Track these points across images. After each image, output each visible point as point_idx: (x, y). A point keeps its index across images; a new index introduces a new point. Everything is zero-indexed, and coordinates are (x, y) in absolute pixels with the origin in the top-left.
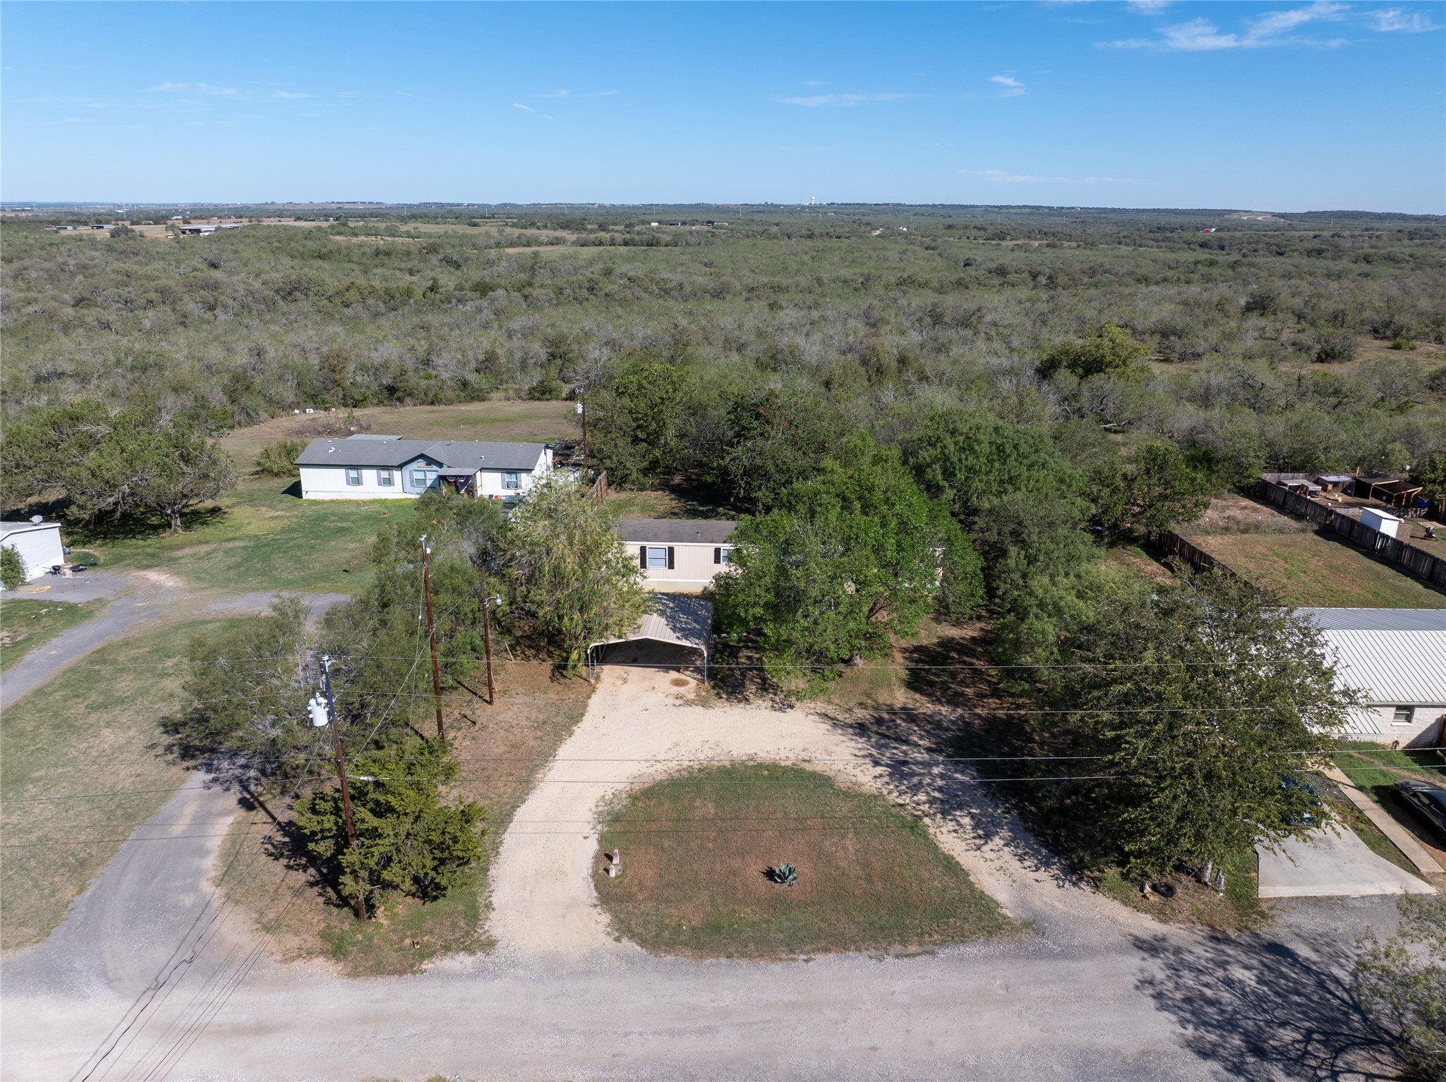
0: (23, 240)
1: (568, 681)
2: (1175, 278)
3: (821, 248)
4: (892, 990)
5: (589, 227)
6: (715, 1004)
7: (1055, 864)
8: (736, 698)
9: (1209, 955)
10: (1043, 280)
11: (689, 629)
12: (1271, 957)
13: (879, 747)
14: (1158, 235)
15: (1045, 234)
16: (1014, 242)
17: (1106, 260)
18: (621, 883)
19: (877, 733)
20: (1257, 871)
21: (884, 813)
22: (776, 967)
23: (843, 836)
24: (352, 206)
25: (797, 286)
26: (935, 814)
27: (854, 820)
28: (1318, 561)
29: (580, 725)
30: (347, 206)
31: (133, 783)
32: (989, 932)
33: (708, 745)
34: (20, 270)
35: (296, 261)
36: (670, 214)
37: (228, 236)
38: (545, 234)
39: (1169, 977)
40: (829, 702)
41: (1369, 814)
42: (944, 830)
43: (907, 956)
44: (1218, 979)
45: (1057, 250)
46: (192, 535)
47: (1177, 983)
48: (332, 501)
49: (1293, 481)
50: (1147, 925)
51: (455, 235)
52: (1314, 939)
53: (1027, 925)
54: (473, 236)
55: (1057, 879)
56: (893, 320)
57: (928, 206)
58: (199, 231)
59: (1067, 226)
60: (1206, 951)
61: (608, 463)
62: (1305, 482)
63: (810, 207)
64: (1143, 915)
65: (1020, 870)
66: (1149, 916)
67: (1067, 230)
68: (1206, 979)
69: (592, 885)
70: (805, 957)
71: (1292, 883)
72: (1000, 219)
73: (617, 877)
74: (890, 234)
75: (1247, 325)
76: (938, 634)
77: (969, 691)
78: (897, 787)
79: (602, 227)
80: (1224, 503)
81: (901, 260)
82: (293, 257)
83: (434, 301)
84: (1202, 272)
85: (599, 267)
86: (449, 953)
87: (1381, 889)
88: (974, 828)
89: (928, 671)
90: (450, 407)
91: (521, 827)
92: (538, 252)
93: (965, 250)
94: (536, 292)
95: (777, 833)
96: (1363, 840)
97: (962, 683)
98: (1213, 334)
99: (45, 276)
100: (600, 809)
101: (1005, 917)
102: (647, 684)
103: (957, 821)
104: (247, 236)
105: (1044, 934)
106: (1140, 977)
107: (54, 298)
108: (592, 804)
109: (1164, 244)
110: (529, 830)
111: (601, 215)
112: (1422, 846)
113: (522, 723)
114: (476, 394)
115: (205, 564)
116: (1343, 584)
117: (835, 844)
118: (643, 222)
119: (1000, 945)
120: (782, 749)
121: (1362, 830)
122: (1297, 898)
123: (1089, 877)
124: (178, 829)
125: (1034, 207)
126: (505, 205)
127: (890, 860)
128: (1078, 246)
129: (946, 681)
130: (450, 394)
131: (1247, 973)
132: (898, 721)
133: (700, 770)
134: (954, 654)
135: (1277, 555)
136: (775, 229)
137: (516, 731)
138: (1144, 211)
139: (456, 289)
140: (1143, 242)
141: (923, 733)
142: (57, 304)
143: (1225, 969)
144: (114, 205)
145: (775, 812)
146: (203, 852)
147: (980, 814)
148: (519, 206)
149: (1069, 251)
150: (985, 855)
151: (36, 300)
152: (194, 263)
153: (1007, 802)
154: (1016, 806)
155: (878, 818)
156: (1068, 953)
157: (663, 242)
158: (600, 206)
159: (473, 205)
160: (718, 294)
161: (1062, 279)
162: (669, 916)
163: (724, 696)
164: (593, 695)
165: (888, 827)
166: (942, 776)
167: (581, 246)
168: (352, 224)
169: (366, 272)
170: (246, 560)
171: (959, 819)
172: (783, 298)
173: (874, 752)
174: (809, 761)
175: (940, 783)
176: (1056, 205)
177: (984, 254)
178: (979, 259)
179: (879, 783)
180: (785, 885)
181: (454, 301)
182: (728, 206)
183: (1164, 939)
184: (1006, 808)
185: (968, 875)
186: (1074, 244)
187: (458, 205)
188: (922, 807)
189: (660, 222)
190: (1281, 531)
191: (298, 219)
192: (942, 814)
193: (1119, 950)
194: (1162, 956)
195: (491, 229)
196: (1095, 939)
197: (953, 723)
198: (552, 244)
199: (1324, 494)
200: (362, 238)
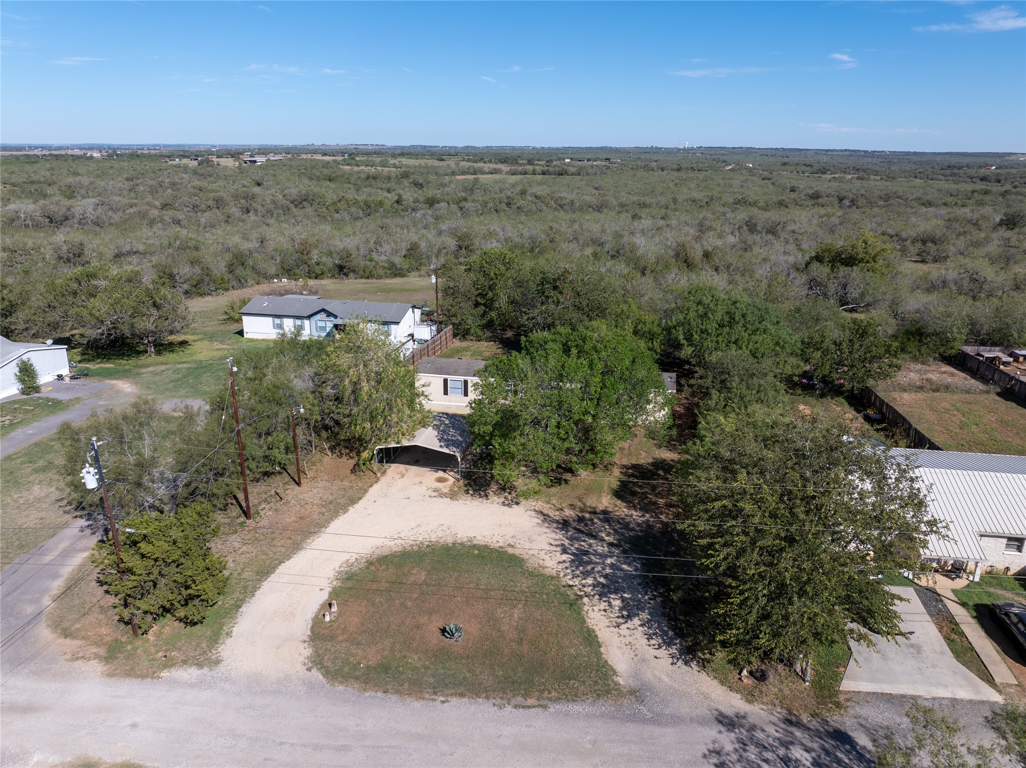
0: (143, 167)
1: (362, 473)
2: (954, 203)
3: (684, 177)
4: (500, 734)
5: (521, 162)
6: (358, 728)
7: (676, 644)
8: (480, 494)
9: (777, 735)
10: (847, 202)
11: (453, 440)
12: (833, 743)
13: (571, 539)
14: (948, 172)
15: (858, 170)
16: (833, 176)
17: (901, 189)
18: (331, 626)
19: (575, 528)
20: (846, 667)
21: (554, 591)
22: (417, 704)
23: (515, 606)
24: (364, 147)
25: (657, 204)
26: (593, 596)
27: (529, 594)
28: (992, 417)
29: (355, 506)
30: (361, 147)
31: (36, 524)
32: (598, 695)
33: (442, 528)
34: (134, 185)
35: (313, 182)
36: (579, 154)
37: (273, 165)
38: (487, 167)
39: (736, 750)
40: (548, 503)
41: (965, 628)
42: (596, 608)
43: (524, 707)
44: (778, 755)
45: (864, 182)
46: (160, 359)
47: (741, 756)
48: (263, 340)
49: (989, 353)
50: (734, 703)
51: (426, 166)
52: (875, 730)
53: (633, 692)
54: (437, 167)
55: (673, 657)
56: (719, 228)
57: (772, 149)
58: (255, 162)
59: (876, 164)
60: (777, 731)
61: (454, 320)
62: (1000, 355)
63: (684, 149)
64: (734, 694)
65: (645, 646)
66: (739, 696)
67: (876, 168)
68: (769, 755)
69: (310, 626)
70: (443, 699)
71: (873, 680)
72: (825, 159)
73: (331, 621)
74: (739, 168)
75: (994, 236)
76: (655, 456)
77: (661, 501)
78: (573, 571)
79: (530, 162)
80: (928, 368)
81: (742, 186)
82: (311, 179)
83: (397, 210)
84: (977, 199)
85: (518, 189)
86: (185, 666)
87: (952, 692)
88: (621, 609)
89: (635, 484)
90: (380, 281)
91: (279, 577)
92: (478, 178)
93: (792, 180)
94: (467, 205)
95: (464, 599)
96: (951, 649)
97: (657, 495)
98: (961, 242)
99: (148, 190)
100: (342, 569)
101: (616, 684)
102: (418, 479)
103: (610, 602)
104: (285, 165)
105: (643, 701)
106: (711, 747)
107: (148, 204)
108: (336, 565)
109: (951, 178)
110: (283, 581)
111: (532, 154)
112: (1003, 659)
113: (315, 502)
114: (398, 272)
115: (157, 378)
116: (1007, 436)
117: (505, 612)
118: (559, 159)
119: (604, 706)
120: (496, 535)
121: (953, 641)
122: (874, 693)
123: (700, 658)
124: (47, 559)
125: (853, 151)
126: (468, 147)
127: (543, 628)
128: (882, 179)
129: (647, 492)
130: (381, 272)
131: (806, 755)
132: (596, 520)
133: (428, 546)
134: (661, 472)
135: (958, 410)
136: (654, 164)
137: (308, 507)
138: (939, 154)
139: (413, 202)
140: (934, 176)
141: (611, 531)
142: (148, 207)
143: (787, 748)
144: (211, 146)
145: (470, 583)
146: (56, 576)
147: (630, 599)
148: (477, 148)
149: (873, 182)
150: (621, 632)
151: (136, 205)
152: (245, 182)
153: (656, 590)
154: (661, 595)
155: (547, 594)
156: (657, 720)
157: (570, 173)
158: (534, 148)
159: (446, 147)
160: (599, 209)
161: (861, 202)
162: (354, 655)
163: (471, 492)
164: (375, 486)
165: (553, 602)
166: (612, 566)
167: (512, 175)
168: (358, 159)
169: (358, 190)
170: (185, 377)
171: (612, 600)
172: (644, 213)
173: (567, 542)
174: (513, 547)
175: (608, 571)
176: (870, 149)
177: (807, 184)
178: (801, 187)
179: (560, 566)
180: (452, 641)
181: (410, 210)
182: (624, 149)
183: (744, 717)
184: (653, 595)
185: (600, 646)
186: (879, 178)
187: (436, 147)
188: (585, 589)
189: (572, 159)
190: (968, 392)
191: (325, 155)
192: (600, 595)
193: (702, 722)
194: (737, 731)
195: (451, 163)
196: (685, 709)
197: (639, 525)
198: (492, 173)
199: (1016, 364)
200: (363, 168)
